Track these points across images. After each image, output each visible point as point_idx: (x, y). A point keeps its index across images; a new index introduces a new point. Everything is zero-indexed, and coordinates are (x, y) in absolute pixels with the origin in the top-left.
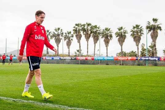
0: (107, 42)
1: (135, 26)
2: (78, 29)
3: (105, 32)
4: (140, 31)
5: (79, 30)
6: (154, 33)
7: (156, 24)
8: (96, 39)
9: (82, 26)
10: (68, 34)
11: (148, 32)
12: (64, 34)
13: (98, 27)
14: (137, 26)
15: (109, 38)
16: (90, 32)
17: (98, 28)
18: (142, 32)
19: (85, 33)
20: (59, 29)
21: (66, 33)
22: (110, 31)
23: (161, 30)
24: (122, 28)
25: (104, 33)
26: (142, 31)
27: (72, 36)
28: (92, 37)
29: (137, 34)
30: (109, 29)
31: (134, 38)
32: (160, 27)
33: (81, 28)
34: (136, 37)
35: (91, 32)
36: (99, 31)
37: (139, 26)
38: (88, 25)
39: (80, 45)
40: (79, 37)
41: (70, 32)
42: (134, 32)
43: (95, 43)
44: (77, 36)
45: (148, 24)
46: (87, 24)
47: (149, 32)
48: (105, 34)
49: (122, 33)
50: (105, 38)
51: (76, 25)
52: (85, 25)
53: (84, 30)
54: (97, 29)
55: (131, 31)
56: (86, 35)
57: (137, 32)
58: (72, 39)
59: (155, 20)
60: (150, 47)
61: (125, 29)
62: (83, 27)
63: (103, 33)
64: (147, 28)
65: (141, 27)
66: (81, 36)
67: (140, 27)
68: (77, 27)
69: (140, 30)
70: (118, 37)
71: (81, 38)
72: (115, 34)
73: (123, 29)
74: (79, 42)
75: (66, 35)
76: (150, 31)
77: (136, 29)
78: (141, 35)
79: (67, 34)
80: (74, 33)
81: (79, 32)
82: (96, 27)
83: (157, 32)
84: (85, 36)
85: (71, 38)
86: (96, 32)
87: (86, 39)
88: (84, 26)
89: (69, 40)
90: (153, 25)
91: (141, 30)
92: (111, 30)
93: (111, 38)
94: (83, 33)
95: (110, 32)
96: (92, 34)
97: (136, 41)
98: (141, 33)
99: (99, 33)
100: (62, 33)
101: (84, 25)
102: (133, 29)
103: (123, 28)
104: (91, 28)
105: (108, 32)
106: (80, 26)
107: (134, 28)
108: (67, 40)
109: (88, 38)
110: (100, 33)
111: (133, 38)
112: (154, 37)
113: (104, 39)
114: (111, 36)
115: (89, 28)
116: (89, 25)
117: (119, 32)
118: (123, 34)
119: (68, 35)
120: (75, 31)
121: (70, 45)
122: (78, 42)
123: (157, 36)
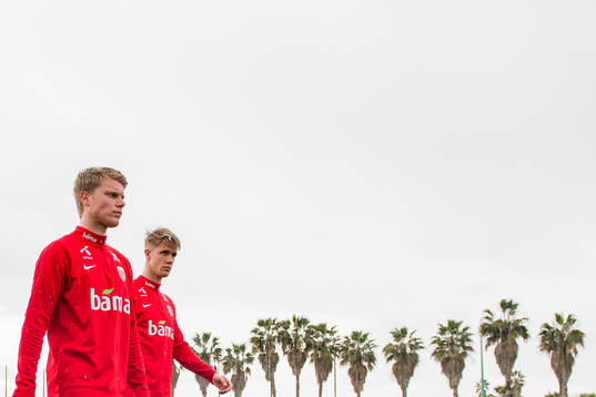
0: (358, 377)
1: (446, 325)
2: (265, 337)
3: (353, 345)
4: (462, 341)
5: (271, 339)
6: (504, 347)
7: (512, 319)
8: (324, 368)
9: (279, 325)
10: (237, 351)
11: (485, 344)
12: (224, 354)
13: (329, 328)
14: (453, 326)
15: (365, 364)
16: (304, 346)
17: (332, 333)
18: (467, 344)
19: (288, 348)
20: (206, 337)
21: (229, 351)
22: (366, 342)
23: (526, 336)
24: (404, 332)
25: (350, 348)
26: (468, 340)
27: (250, 360)
28: (312, 361)
29: (452, 351)
30: (365, 336)
31: (445, 363)
32: (523, 328)
33: (276, 333)
34: (448, 359)
35: (309, 346)
36: (331, 343)
37: (457, 325)
38: (299, 325)
39: (273, 386)
40: (270, 363)
41: (243, 348)
42: (441, 344)
43: (322, 378)
44: (262, 359)
45: (487, 318)
46: (294, 319)
47: (489, 344)
48: (352, 353)
49: (405, 349)
50: (353, 363)
51: (261, 323)
52: (289, 322)
53: (285, 339)
54: (328, 336)
55: (434, 342)
56: (290, 355)
57: (452, 344)
58: (248, 370)
59: (507, 306)
60: (497, 390)
61: (414, 336)
62: (281, 329)
63: (345, 349)
64: (485, 329)
65: (465, 329)
66: (277, 359)
67: (460, 329)
68: (262, 329)
69: (460, 337)
70: (394, 361)
71: (278, 366)
72: (384, 350)
73: (408, 335)
74: (270, 377)
75: (230, 356)
76: (492, 340)
77: (448, 335)
78: (465, 354)
79: (232, 353)
80: (254, 350)
81: (270, 346)
82: (322, 328)
83: (515, 343)
84: (290, 360)
85: (245, 366)
86: (323, 344)
87: (291, 370)
88: (286, 328)
89: (239, 371)
90: (500, 321)
91: (465, 338)
92: (369, 338)
93: (369, 365)
94: (284, 348)
95: (368, 345)
96: (310, 353)
97: (451, 372)
98: (465, 348)
99: (332, 348)
100: (218, 351)
101: (286, 325)
102: (438, 335)
103: (409, 332)
104: (307, 332)
105: (361, 346)
106: (272, 327)
107: (443, 331)
108: (233, 372)
109: (297, 363)
110: (337, 349)
111: (439, 364)
112: (506, 358)
113: (348, 366)
114: (371, 358)
115: (302, 332)
116: (301, 322)
117: (395, 343)
118: (408, 350)
119: (235, 356)
120: (258, 342)
121: (242, 389)
122: (267, 377)
123: (515, 356)
